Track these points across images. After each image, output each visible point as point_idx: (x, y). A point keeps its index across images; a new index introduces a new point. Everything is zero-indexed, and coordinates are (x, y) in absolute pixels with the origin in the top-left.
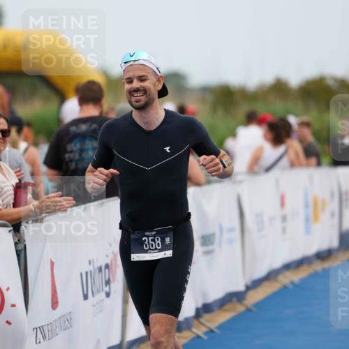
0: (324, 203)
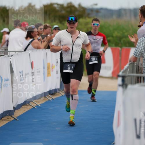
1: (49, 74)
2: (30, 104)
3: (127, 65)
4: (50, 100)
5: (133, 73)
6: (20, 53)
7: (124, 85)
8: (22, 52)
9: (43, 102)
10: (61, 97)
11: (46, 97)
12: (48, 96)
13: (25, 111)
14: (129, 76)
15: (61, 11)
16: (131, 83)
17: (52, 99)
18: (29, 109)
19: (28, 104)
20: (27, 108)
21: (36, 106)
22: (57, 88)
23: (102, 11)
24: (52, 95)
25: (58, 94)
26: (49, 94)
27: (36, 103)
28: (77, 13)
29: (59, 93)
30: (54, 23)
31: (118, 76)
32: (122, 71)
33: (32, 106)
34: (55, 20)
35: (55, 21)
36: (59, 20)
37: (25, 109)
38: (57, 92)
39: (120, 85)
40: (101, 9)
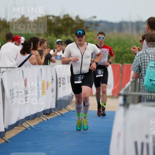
2: (22, 125)
3: (129, 83)
4: (44, 121)
5: (135, 91)
6: (12, 69)
7: (126, 104)
8: (14, 69)
9: (37, 123)
10: (56, 117)
11: (41, 117)
12: (43, 116)
13: (17, 133)
14: (131, 95)
15: (58, 24)
16: (134, 103)
17: (46, 119)
18: (21, 131)
19: (20, 125)
20: (19, 129)
21: (29, 127)
22: (52, 108)
23: (101, 24)
24: (47, 114)
25: (54, 115)
26: (44, 114)
27: (29, 124)
28: (74, 26)
29: (54, 113)
30: (49, 37)
31: (119, 95)
32: (123, 89)
33: (26, 128)
35: (50, 35)
36: (55, 33)
37: (18, 130)
38: (52, 112)
39: (121, 105)
40: (101, 22)
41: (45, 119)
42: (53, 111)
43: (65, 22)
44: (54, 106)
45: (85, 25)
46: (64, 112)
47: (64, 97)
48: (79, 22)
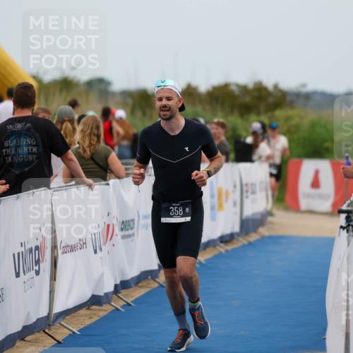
0: (227, 193)
1: (221, 206)
4: (221, 253)
10: (240, 247)
12: (219, 245)
22: (234, 231)
24: (225, 243)
25: (236, 243)
26: (221, 242)
28: (271, 100)
29: (238, 239)
31: (341, 212)
34: (232, 112)
38: (234, 239)
40: (315, 93)
41: (222, 250)
42: (236, 237)
43: (256, 94)
44: (237, 229)
45: (288, 98)
46: (253, 237)
47: (254, 214)
48: (279, 94)
